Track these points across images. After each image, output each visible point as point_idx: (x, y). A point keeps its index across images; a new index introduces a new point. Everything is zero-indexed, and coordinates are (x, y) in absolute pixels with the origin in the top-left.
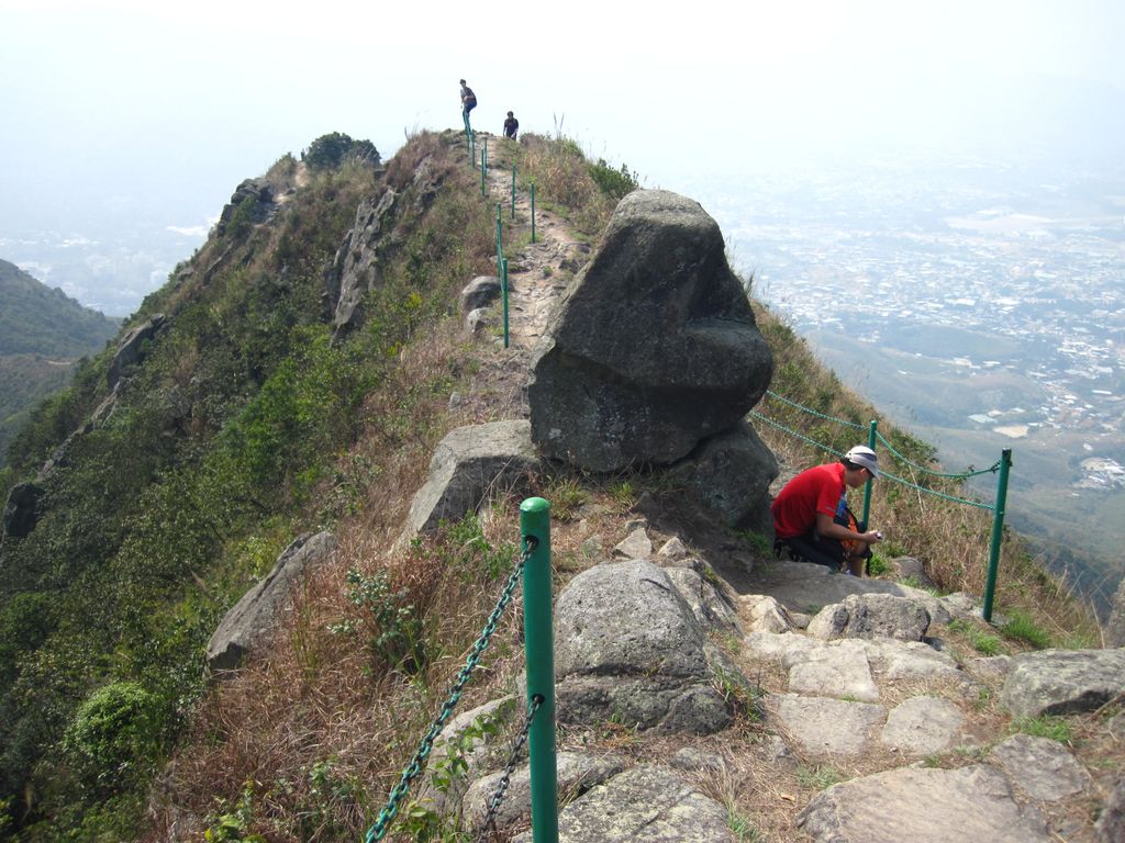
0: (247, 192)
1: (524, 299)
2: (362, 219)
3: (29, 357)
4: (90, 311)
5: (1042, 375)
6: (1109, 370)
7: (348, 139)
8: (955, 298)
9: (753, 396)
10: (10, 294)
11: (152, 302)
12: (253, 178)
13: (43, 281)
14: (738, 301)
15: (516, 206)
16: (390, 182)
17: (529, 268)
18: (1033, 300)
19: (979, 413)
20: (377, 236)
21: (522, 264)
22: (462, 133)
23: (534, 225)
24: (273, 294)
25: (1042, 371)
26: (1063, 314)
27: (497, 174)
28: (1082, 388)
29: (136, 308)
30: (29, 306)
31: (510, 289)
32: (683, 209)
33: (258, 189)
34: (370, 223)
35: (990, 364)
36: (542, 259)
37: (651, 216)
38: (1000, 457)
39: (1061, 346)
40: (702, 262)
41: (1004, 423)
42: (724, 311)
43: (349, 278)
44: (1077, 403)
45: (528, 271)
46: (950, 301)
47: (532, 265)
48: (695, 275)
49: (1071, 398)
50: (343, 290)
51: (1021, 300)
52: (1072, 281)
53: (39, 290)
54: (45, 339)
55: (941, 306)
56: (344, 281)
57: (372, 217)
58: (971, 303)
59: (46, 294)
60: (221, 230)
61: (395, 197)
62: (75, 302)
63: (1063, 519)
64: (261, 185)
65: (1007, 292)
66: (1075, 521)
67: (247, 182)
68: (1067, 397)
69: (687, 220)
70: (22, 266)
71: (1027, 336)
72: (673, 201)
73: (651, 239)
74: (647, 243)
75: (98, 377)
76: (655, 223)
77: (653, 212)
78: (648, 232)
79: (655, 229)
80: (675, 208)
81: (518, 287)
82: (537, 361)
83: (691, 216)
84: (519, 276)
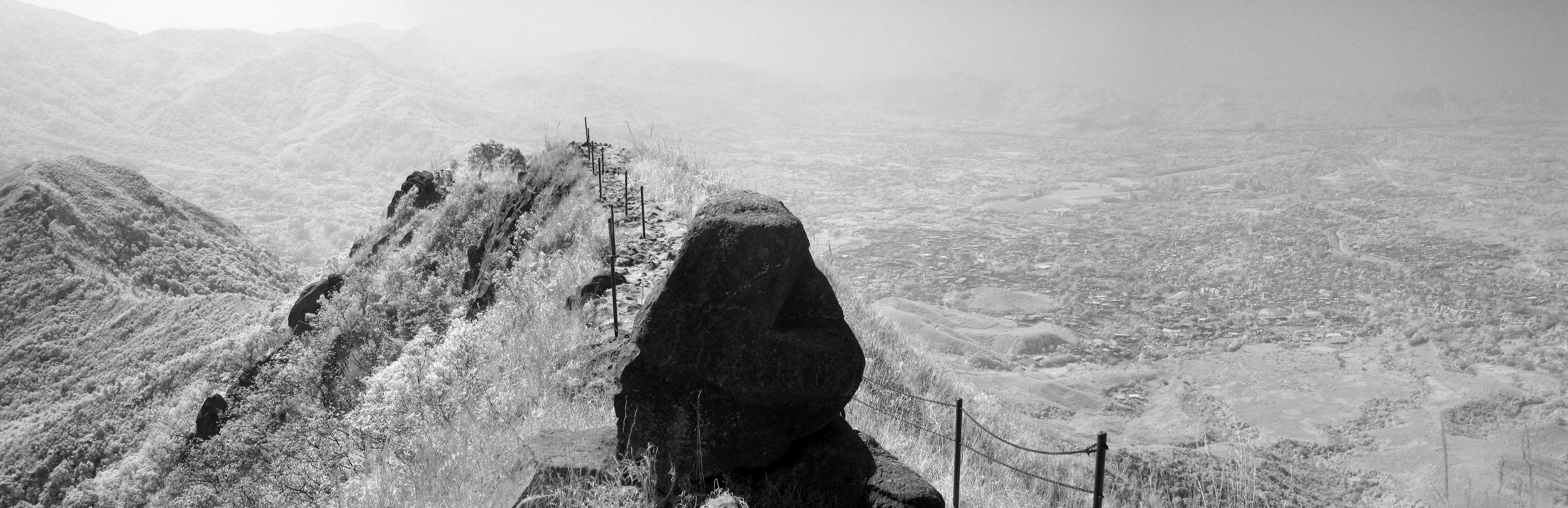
1: (634, 288)
7: (501, 146)
9: (846, 394)
12: (421, 171)
14: (826, 298)
15: (629, 206)
16: (529, 182)
17: (639, 260)
21: (633, 257)
22: (584, 144)
23: (644, 222)
31: (621, 279)
32: (765, 209)
34: (510, 215)
36: (652, 253)
37: (732, 218)
38: (1096, 440)
40: (788, 262)
42: (811, 309)
43: (488, 260)
45: (638, 263)
47: (642, 257)
48: (781, 276)
69: (769, 219)
72: (755, 201)
73: (733, 241)
74: (730, 245)
75: (282, 319)
76: (737, 224)
77: (735, 213)
78: (730, 234)
79: (737, 231)
80: (756, 208)
81: (628, 278)
82: (622, 369)
83: (773, 216)
84: (630, 269)
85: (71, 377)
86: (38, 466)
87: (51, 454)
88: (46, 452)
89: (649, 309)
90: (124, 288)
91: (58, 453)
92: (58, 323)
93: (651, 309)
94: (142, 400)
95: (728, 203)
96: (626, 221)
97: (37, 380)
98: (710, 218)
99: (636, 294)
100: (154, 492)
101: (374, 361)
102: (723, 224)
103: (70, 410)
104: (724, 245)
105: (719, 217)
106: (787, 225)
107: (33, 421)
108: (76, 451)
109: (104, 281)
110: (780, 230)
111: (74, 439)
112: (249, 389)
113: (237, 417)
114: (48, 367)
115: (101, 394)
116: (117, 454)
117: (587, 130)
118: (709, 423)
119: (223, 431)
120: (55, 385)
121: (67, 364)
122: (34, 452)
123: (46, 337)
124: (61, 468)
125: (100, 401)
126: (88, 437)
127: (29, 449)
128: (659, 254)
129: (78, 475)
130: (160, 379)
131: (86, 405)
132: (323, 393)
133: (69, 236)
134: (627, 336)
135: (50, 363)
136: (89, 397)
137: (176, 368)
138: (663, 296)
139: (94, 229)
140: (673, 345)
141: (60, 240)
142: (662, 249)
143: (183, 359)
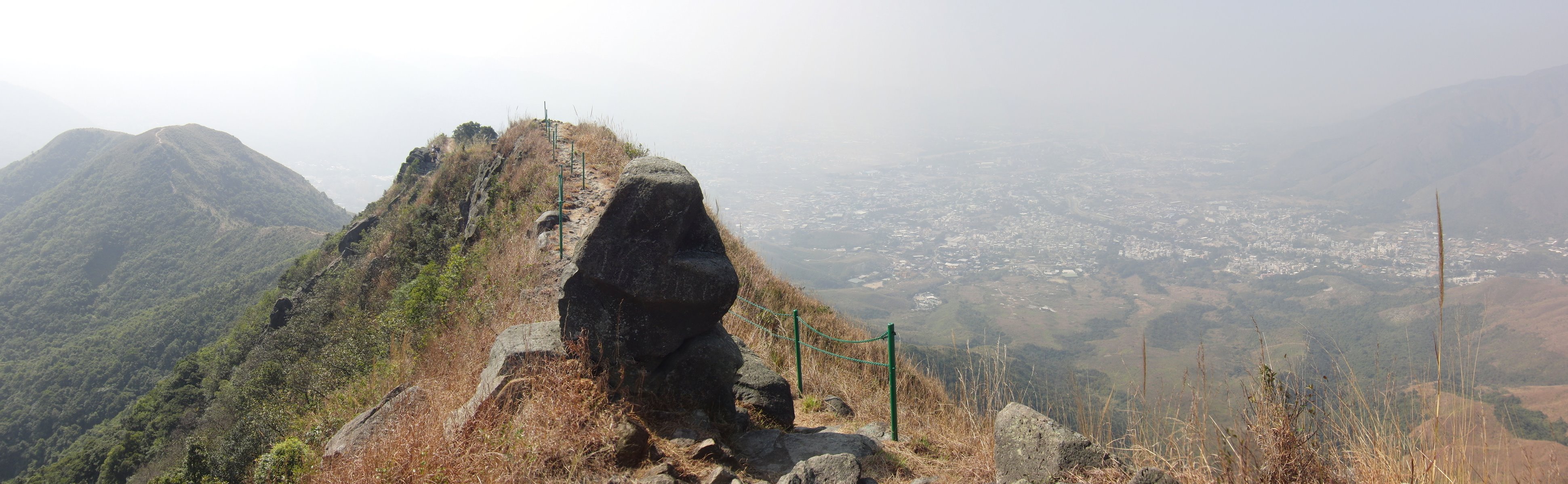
0: (416, 155)
1: (575, 226)
2: (482, 173)
3: (303, 228)
4: (339, 207)
5: (886, 251)
6: (920, 243)
7: (479, 125)
8: (831, 214)
9: (724, 308)
10: (298, 192)
11: (371, 207)
12: (420, 147)
13: (316, 188)
14: (713, 238)
15: (574, 167)
16: (499, 151)
17: (580, 205)
18: (875, 210)
19: (854, 277)
20: (489, 184)
21: (576, 203)
22: (543, 122)
23: (584, 178)
24: (430, 218)
25: (885, 249)
26: (892, 215)
27: (564, 146)
28: (908, 256)
29: (363, 209)
30: (307, 200)
31: (566, 219)
32: (673, 171)
33: (423, 154)
34: (486, 176)
35: (856, 249)
36: (589, 200)
37: (648, 176)
38: (887, 329)
39: (893, 233)
40: (687, 210)
41: (869, 281)
42: (702, 245)
43: (473, 209)
44: (907, 265)
45: (579, 207)
46: (828, 216)
47: (582, 203)
48: (681, 220)
49: (903, 262)
50: (470, 217)
51: (868, 210)
52: (895, 197)
53: (313, 191)
54: (312, 219)
55: (824, 219)
56: (470, 211)
57: (488, 172)
58: (841, 215)
59: (316, 195)
60: (400, 178)
61: (502, 160)
62: (331, 200)
63: (909, 330)
64: (425, 152)
65: (860, 207)
66: (916, 330)
67: (416, 149)
68: (901, 261)
69: (676, 179)
70: (306, 178)
71: (874, 230)
72: (665, 165)
73: (648, 193)
74: (645, 196)
75: (335, 245)
76: (652, 181)
77: (650, 172)
78: (646, 188)
79: (652, 186)
80: (666, 170)
81: (572, 218)
82: (565, 281)
83: (678, 176)
84: (573, 211)
85: (183, 281)
86: (158, 342)
87: (167, 334)
88: (164, 333)
89: (586, 239)
90: (222, 218)
91: (172, 334)
92: (175, 242)
93: (588, 240)
94: (233, 299)
95: (646, 166)
96: (571, 177)
97: (159, 281)
98: (633, 176)
99: (576, 229)
100: (238, 364)
101: (399, 278)
102: (641, 181)
103: (182, 304)
104: (642, 195)
105: (639, 175)
106: (688, 183)
107: (155, 310)
108: (184, 333)
109: (209, 213)
110: (682, 187)
111: (184, 324)
112: (308, 295)
113: (297, 314)
114: (167, 273)
115: (204, 293)
116: (214, 336)
117: (546, 111)
118: (625, 323)
119: (290, 324)
120: (171, 286)
121: (181, 271)
122: (155, 332)
123: (167, 252)
124: (174, 344)
125: (203, 298)
126: (193, 323)
127: (152, 330)
128: (593, 201)
129: (185, 350)
130: (245, 285)
131: (193, 300)
132: (361, 300)
133: (185, 181)
134: (569, 259)
135: (169, 270)
136: (195, 295)
137: (257, 277)
138: (596, 231)
139: (203, 176)
140: (602, 265)
141: (179, 183)
142: (596, 198)
143: (263, 271)
